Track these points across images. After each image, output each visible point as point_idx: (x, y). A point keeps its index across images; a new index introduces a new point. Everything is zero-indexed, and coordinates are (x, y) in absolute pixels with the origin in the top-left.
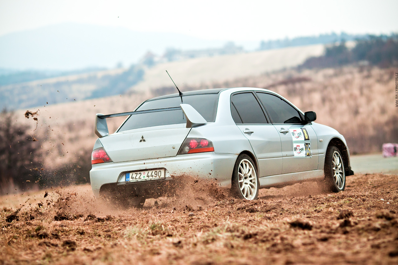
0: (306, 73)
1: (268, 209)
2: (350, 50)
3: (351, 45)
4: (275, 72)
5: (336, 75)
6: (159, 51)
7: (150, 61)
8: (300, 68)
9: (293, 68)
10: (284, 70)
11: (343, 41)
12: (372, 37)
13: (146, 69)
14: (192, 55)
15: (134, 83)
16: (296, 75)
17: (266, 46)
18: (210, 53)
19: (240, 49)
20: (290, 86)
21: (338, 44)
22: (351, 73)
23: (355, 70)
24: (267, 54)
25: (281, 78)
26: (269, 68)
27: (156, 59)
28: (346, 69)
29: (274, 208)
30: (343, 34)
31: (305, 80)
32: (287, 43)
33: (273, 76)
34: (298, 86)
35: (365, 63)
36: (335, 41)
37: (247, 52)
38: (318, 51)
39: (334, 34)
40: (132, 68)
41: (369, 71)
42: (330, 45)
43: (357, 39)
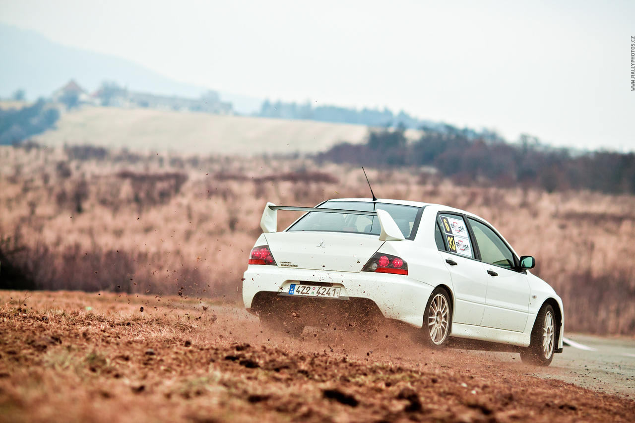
0: (331, 168)
1: (277, 366)
2: (409, 143)
3: (413, 135)
4: (277, 157)
5: (380, 181)
6: (90, 85)
7: (71, 99)
8: (321, 158)
9: (309, 156)
10: (296, 156)
11: (402, 127)
12: (450, 129)
13: (62, 109)
14: (144, 102)
15: (39, 130)
16: (313, 168)
17: (271, 110)
18: (175, 104)
19: (228, 107)
20: (300, 185)
21: (392, 130)
22: (405, 182)
23: (414, 179)
24: (270, 123)
25: (286, 168)
26: (271, 150)
27: (83, 97)
28: (399, 174)
29: (287, 367)
30: (402, 114)
31: (327, 179)
32: (308, 113)
33: (275, 164)
34: (313, 187)
35: (432, 170)
36: (389, 125)
37: (237, 114)
38: (357, 135)
39: (387, 112)
40: (41, 103)
41: (436, 184)
42: (379, 130)
43: (425, 128)
